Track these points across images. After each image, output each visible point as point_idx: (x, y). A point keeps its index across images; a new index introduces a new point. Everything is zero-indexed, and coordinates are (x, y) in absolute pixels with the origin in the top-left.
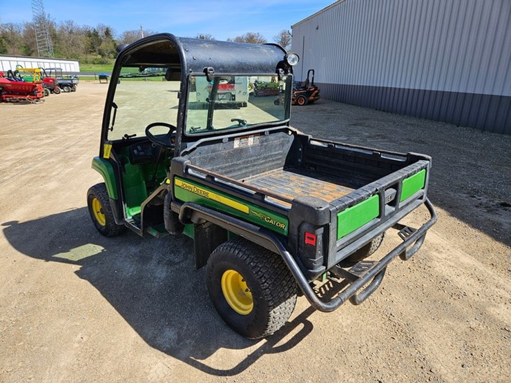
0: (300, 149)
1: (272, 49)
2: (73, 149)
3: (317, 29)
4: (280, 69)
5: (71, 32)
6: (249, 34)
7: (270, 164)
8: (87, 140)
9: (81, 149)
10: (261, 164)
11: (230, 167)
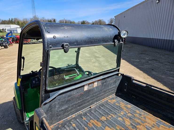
0: (126, 84)
1: (111, 28)
2: (31, 63)
3: (124, 17)
4: (116, 40)
5: (43, 21)
6: (99, 20)
7: (108, 94)
8: (37, 59)
9: (33, 64)
10: (102, 95)
11: (81, 102)
